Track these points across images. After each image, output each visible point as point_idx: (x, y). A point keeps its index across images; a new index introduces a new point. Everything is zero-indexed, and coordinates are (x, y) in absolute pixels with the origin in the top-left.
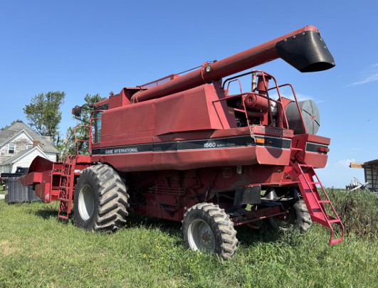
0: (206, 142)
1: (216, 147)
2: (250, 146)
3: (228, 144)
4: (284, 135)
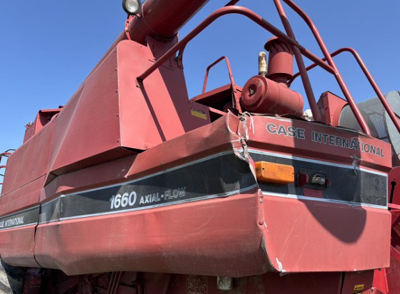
0: (114, 192)
1: (137, 205)
2: (234, 195)
3: (167, 194)
4: (365, 157)
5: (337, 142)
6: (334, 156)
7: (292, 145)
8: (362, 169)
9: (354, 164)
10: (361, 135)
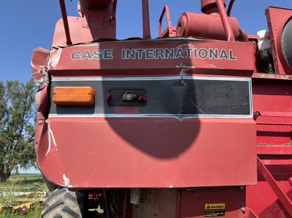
5: (157, 54)
6: (153, 69)
7: (97, 66)
8: (196, 77)
9: (182, 73)
10: (191, 41)
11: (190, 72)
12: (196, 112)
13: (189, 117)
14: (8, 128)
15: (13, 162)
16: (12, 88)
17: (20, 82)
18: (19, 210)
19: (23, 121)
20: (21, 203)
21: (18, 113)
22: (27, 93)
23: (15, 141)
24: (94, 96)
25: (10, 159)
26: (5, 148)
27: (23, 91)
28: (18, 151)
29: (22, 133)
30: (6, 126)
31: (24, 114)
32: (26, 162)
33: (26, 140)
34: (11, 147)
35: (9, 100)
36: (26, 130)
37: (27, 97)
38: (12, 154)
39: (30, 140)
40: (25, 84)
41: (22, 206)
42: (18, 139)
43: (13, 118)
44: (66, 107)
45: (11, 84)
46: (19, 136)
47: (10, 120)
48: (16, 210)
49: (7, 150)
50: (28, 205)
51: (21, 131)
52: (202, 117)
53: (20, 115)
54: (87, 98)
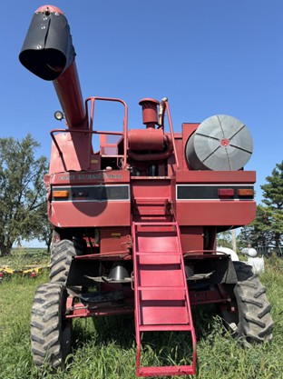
8: (106, 186)
9: (100, 184)
11: (104, 184)
12: (107, 199)
13: (103, 201)
14: (5, 194)
15: (14, 232)
16: (6, 147)
17: (15, 139)
18: (29, 274)
19: (21, 186)
20: (30, 268)
21: (15, 176)
22: (24, 153)
23: (15, 210)
24: (68, 194)
25: (10, 230)
26: (4, 217)
27: (19, 150)
28: (19, 220)
29: (22, 200)
30: (4, 192)
31: (22, 177)
32: (28, 233)
33: (26, 208)
34: (11, 216)
35: (4, 162)
36: (25, 196)
37: (24, 158)
38: (12, 224)
39: (31, 208)
40: (20, 142)
41: (31, 270)
42: (17, 207)
43: (10, 182)
44: (57, 199)
45: (5, 141)
46: (18, 203)
47: (7, 185)
48: (25, 275)
49: (6, 219)
50: (37, 270)
51: (20, 198)
52: (109, 201)
53: (17, 179)
54: (65, 195)
